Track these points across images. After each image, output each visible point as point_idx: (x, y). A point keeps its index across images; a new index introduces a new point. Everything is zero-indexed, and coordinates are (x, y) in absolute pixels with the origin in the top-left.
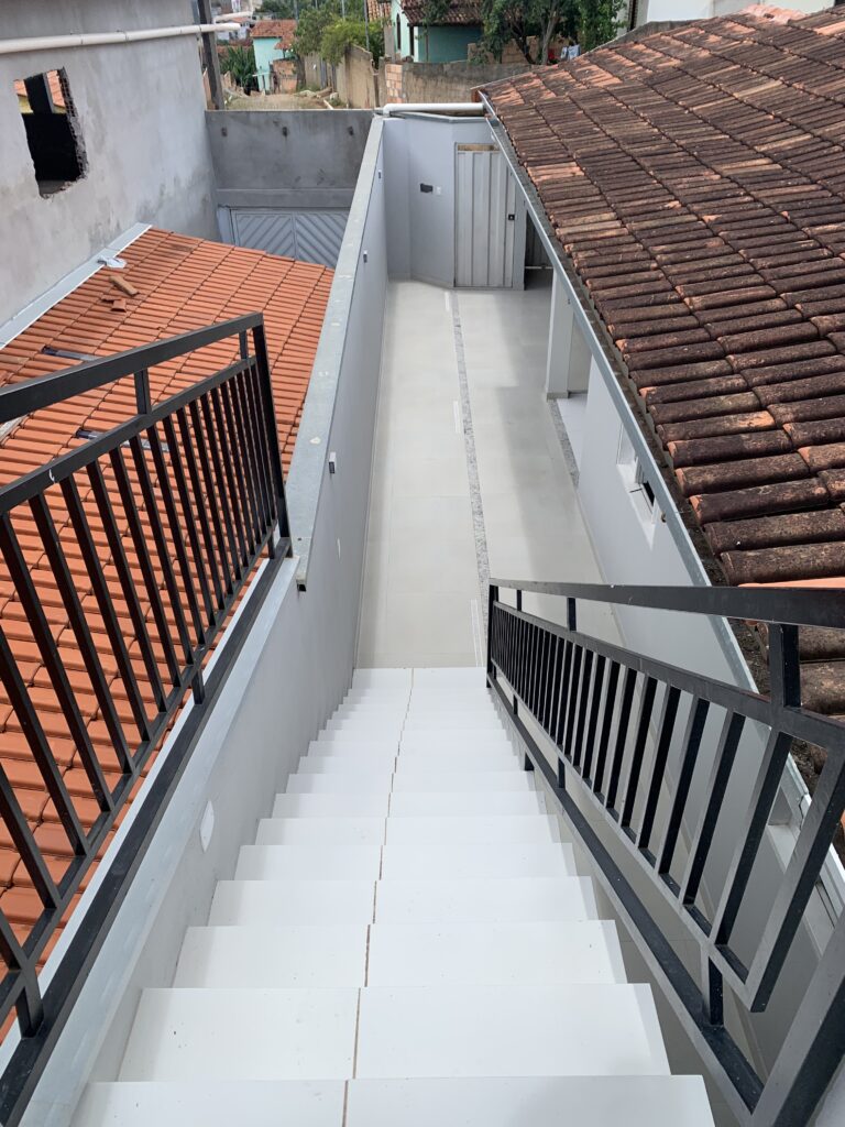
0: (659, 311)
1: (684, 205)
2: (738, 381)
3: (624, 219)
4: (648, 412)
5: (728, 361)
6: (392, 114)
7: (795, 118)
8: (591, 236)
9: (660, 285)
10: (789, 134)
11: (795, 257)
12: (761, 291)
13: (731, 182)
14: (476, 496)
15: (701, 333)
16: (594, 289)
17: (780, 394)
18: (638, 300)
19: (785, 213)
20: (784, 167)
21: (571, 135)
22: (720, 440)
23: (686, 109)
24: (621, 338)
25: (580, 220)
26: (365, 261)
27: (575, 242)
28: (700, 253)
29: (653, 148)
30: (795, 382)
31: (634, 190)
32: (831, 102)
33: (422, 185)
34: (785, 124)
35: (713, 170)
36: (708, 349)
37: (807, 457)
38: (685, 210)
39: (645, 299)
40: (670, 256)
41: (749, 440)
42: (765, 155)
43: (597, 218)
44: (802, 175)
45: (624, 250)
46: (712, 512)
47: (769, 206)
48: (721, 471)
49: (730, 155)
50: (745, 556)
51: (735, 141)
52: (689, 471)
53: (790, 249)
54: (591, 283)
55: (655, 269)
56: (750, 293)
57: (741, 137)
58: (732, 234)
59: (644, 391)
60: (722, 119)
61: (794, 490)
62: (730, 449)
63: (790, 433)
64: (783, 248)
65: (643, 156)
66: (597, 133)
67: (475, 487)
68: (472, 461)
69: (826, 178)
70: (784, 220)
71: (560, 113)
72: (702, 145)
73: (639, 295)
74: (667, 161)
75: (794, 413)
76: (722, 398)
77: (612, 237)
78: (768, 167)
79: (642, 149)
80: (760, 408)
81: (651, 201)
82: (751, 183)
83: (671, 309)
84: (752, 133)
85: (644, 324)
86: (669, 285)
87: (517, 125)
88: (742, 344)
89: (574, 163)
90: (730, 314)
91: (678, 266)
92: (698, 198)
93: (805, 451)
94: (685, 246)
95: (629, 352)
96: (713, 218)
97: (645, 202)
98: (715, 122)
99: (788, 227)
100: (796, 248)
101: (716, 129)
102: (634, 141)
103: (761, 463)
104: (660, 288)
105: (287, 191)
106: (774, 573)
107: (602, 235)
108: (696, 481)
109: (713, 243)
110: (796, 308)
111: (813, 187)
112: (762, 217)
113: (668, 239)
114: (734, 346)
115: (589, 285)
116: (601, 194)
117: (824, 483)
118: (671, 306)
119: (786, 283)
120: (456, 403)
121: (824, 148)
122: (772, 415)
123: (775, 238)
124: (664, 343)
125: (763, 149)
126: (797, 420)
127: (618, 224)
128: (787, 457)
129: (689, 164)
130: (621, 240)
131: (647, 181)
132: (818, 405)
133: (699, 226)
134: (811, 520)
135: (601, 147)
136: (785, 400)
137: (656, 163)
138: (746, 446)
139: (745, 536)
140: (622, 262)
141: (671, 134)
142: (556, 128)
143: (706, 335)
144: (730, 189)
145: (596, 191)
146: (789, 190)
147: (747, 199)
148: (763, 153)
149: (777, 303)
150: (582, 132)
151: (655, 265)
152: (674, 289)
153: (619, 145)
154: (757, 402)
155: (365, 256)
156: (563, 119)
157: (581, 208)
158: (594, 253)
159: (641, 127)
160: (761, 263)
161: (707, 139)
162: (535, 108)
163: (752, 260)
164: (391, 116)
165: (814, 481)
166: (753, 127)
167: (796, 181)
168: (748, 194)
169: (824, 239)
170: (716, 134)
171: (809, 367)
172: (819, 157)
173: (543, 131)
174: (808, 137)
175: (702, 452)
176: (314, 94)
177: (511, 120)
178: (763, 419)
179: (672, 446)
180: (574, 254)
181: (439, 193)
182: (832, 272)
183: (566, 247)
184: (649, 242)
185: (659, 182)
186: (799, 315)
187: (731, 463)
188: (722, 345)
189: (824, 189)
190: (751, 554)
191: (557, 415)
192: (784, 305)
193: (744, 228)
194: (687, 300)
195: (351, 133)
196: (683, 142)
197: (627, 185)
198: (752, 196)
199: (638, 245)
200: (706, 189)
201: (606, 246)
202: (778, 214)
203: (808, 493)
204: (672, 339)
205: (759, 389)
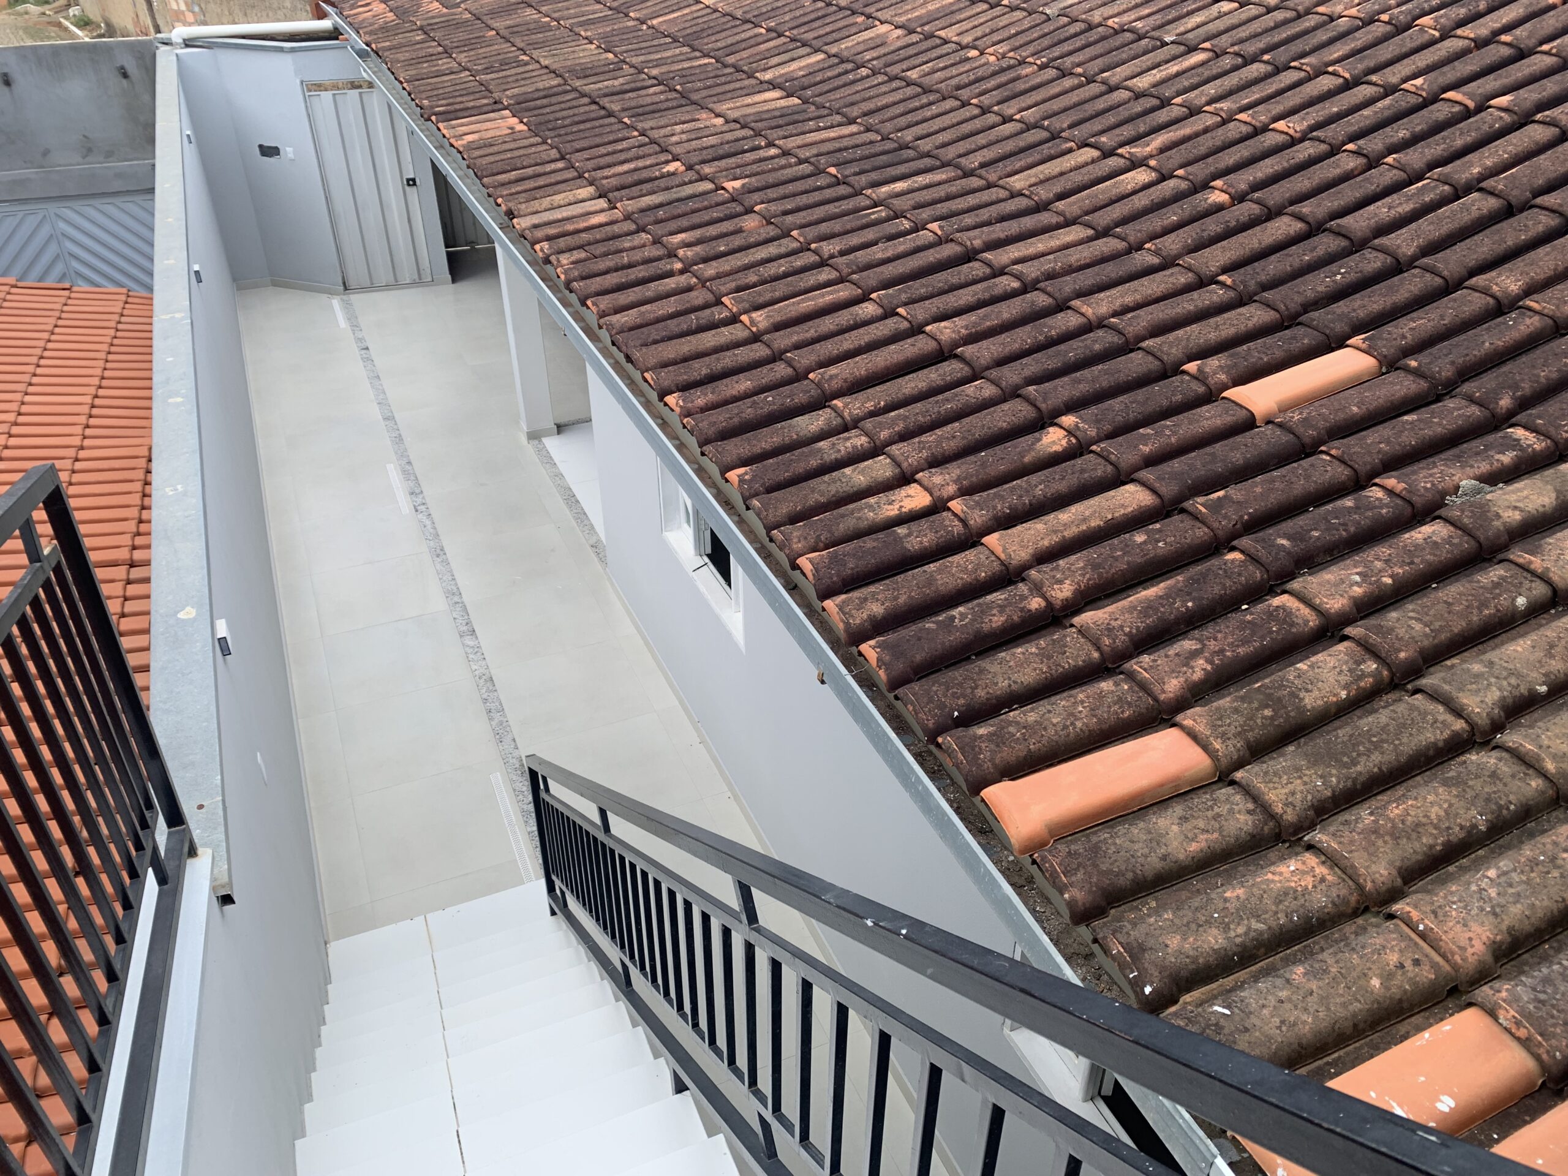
0: (709, 340)
1: (690, 168)
2: (857, 441)
3: (610, 195)
4: (748, 508)
5: (834, 409)
6: (188, 43)
7: (795, 32)
8: (570, 227)
9: (699, 297)
10: (795, 54)
11: (869, 235)
12: (843, 292)
13: (743, 127)
14: (458, 608)
15: (781, 370)
16: (602, 315)
17: (924, 454)
18: (673, 325)
19: (833, 170)
20: (805, 102)
21: (488, 70)
22: (869, 543)
23: (643, 23)
24: (671, 392)
25: (546, 202)
26: (199, 281)
27: (549, 239)
28: (737, 241)
29: (616, 83)
30: (938, 432)
31: (610, 148)
32: (834, 8)
33: (261, 146)
34: (783, 40)
35: (711, 110)
36: (799, 394)
37: (999, 551)
38: (691, 175)
39: (684, 323)
40: (698, 249)
41: (909, 535)
42: (773, 85)
43: (569, 196)
44: (833, 111)
45: (627, 245)
46: (900, 666)
47: (806, 161)
48: (889, 594)
49: (727, 87)
50: (976, 738)
51: (725, 66)
52: (843, 602)
53: (859, 223)
54: (594, 304)
55: (682, 272)
56: (828, 297)
57: (731, 60)
58: (774, 207)
59: (733, 475)
60: (697, 35)
61: (1002, 608)
62: (888, 555)
63: (962, 515)
64: (848, 222)
65: (606, 95)
66: (526, 64)
67: (454, 594)
68: (439, 553)
69: (865, 114)
70: (833, 180)
71: (463, 36)
72: (683, 75)
73: (672, 316)
74: (641, 102)
75: (955, 482)
76: (848, 471)
77: (601, 225)
78: (783, 103)
79: (600, 85)
80: (905, 479)
81: (640, 163)
82: (772, 128)
83: (726, 334)
84: (744, 54)
85: (696, 364)
86: (710, 297)
87: (401, 57)
88: (845, 381)
89: (507, 112)
90: (812, 334)
91: (714, 263)
92: (705, 155)
93: (992, 540)
94: (712, 230)
95: (689, 414)
96: (737, 184)
97: (632, 166)
98: (691, 40)
99: (842, 190)
100: (865, 221)
101: (694, 50)
102: (585, 73)
103: (939, 571)
104: (700, 301)
105: (29, 172)
106: (1025, 757)
107: (585, 224)
108: (859, 618)
109: (750, 223)
110: (897, 314)
111: (854, 128)
112: (803, 177)
113: (684, 222)
114: (836, 384)
115: (594, 308)
116: (562, 158)
117: (1038, 589)
118: (724, 330)
119: (871, 277)
120: (391, 467)
121: (847, 72)
122: (926, 489)
123: (832, 209)
124: (734, 392)
125: (768, 76)
126: (965, 492)
127: (602, 203)
128: (971, 555)
129: (675, 103)
130: (616, 228)
131: (625, 133)
132: (984, 465)
133: (720, 199)
134: (1044, 655)
135: (540, 85)
136: (937, 462)
137: (628, 104)
138: (909, 546)
139: (962, 701)
140: (630, 266)
141: (635, 60)
142: (462, 58)
143: (789, 371)
144: (744, 138)
145: (554, 154)
146: (824, 135)
147: (773, 151)
148: (769, 82)
149: (868, 309)
150: (505, 64)
151: (678, 266)
152: (718, 302)
153: (566, 81)
154: (897, 471)
155: (197, 273)
156: (467, 45)
157: (541, 181)
158: (582, 255)
159: (587, 53)
160: (828, 248)
161: (686, 65)
162: (421, 28)
163: (813, 246)
164: (187, 46)
165: (1023, 588)
166: (743, 45)
167: (828, 121)
168: (770, 145)
169: (898, 204)
170: (696, 58)
171: (947, 403)
172: (844, 85)
173: (444, 64)
174: (821, 56)
175: (851, 566)
176: (39, 9)
177: (390, 49)
178: (914, 498)
179: (803, 562)
180: (553, 258)
181: (291, 156)
182: (926, 253)
183: (537, 247)
184: (659, 230)
185: (642, 134)
186: (905, 325)
187: (900, 578)
188: (818, 385)
189: (868, 130)
190: (982, 730)
191: (549, 461)
192: (880, 311)
193: (785, 197)
194: (744, 318)
195: (125, 75)
196: (655, 72)
197: (598, 140)
198: (779, 147)
199: (643, 235)
200: (712, 140)
201: (597, 242)
202: (824, 171)
203: (1022, 610)
204: (743, 384)
205: (894, 449)
